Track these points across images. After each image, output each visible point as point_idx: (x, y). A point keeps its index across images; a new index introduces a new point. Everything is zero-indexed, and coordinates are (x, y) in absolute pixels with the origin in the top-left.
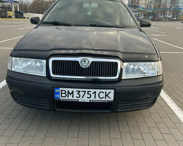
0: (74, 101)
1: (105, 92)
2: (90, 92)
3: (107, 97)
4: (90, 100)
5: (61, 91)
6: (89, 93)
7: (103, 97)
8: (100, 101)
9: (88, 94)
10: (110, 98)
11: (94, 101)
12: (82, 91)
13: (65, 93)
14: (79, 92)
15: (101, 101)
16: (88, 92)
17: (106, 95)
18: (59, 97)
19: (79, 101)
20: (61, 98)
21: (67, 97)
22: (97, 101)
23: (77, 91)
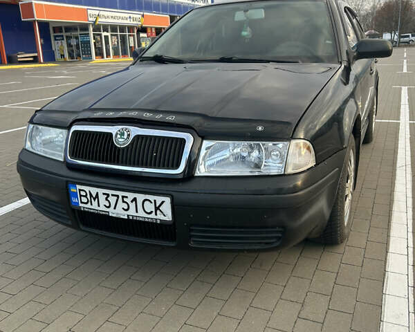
0: (101, 213)
1: (153, 202)
2: (127, 197)
3: (158, 212)
4: (128, 216)
5: (80, 190)
6: (125, 199)
7: (152, 212)
8: (147, 220)
9: (124, 202)
10: (164, 215)
11: (135, 218)
12: (113, 195)
13: (86, 196)
14: (108, 195)
15: (148, 218)
16: (123, 197)
17: (157, 208)
18: (78, 203)
19: (110, 215)
20: (81, 205)
21: (89, 203)
22: (141, 219)
23: (104, 194)
